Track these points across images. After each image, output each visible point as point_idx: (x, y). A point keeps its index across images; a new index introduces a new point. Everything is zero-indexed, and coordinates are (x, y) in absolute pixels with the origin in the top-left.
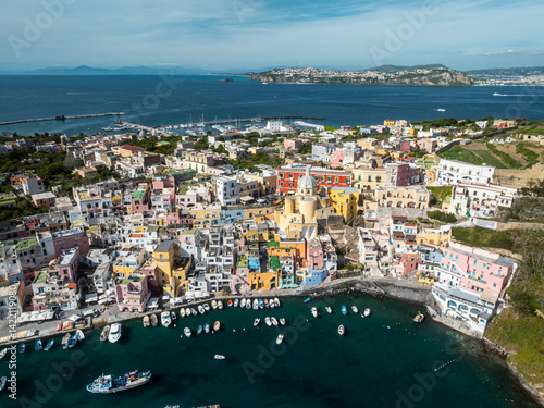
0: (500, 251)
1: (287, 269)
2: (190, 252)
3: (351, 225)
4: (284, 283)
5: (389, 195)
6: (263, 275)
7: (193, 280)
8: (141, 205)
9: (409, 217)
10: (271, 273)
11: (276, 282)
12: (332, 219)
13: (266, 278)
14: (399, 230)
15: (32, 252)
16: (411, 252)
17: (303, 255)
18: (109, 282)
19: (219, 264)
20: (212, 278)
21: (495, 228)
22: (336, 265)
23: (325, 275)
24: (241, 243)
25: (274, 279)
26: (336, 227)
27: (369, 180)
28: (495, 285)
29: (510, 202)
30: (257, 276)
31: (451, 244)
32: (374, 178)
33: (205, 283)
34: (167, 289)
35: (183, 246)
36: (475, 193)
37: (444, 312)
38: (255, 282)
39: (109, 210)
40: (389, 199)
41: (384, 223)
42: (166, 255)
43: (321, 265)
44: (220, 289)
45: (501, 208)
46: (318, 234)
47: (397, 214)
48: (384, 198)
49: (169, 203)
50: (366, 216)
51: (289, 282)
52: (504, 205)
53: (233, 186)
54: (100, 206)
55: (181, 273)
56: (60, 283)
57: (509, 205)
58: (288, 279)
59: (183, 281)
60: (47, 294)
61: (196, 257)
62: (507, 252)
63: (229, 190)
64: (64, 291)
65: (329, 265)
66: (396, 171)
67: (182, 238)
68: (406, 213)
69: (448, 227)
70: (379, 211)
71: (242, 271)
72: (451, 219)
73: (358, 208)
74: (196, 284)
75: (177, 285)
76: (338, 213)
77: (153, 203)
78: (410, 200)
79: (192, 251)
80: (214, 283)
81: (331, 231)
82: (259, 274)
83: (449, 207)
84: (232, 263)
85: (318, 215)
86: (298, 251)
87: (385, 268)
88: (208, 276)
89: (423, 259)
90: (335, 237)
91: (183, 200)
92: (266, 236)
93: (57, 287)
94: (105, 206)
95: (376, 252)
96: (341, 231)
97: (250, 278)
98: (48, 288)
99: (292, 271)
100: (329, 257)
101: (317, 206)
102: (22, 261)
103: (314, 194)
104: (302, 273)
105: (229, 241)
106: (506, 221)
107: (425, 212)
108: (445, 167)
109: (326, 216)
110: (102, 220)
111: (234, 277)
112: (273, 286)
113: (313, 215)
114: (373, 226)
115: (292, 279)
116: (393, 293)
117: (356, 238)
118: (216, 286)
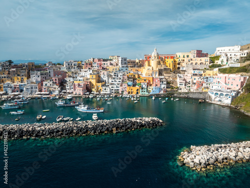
0: (241, 73)
1: (144, 86)
2: (104, 79)
3: (174, 73)
4: (142, 92)
5: (191, 60)
6: (133, 88)
7: (104, 88)
8: (88, 65)
9: (200, 68)
10: (137, 87)
11: (139, 91)
12: (165, 69)
13: (135, 89)
14: (195, 73)
15: (45, 74)
16: (200, 80)
17: (151, 83)
18: (72, 87)
19: (115, 83)
20: (112, 87)
21: (239, 66)
22: (166, 86)
23: (160, 89)
24: (126, 77)
25: (138, 90)
26: (167, 73)
27: (184, 57)
28: (237, 85)
29: (246, 54)
30: (131, 88)
31: (218, 74)
32: (186, 56)
33: (109, 89)
34: (93, 90)
35: (102, 76)
36: (231, 55)
37: (213, 99)
38: (130, 91)
39: (76, 67)
40: (191, 62)
41: (189, 72)
42: (94, 77)
43: (159, 86)
44: (115, 93)
45: (242, 58)
46: (159, 75)
47: (195, 68)
48: (189, 61)
49: (99, 65)
50: (181, 69)
51: (144, 91)
52: (243, 56)
53: (125, 60)
54: (73, 65)
55: (100, 84)
56: (53, 83)
57: (246, 56)
58: (144, 90)
59: (100, 88)
60: (48, 87)
61: (107, 81)
62: (244, 73)
63: (124, 62)
64: (54, 86)
65: (163, 86)
66: (196, 52)
67: (102, 73)
68: (199, 67)
69: (217, 69)
70: (187, 66)
71: (125, 85)
72: (219, 66)
73: (178, 66)
74: (105, 89)
75: (97, 89)
76: (169, 67)
77: (93, 65)
78: (201, 62)
79: (105, 78)
80: (113, 90)
81: (165, 75)
82: (132, 87)
83: (218, 62)
84: (121, 83)
85: (159, 67)
86: (149, 81)
87: (188, 88)
88: (110, 86)
89: (205, 82)
90: (167, 78)
91: (104, 64)
92: (136, 76)
93: (52, 84)
94: (74, 65)
95: (184, 82)
96: (169, 75)
97: (128, 89)
98: (48, 85)
99: (146, 87)
100: (163, 82)
101: (159, 63)
102: (41, 77)
103: (158, 58)
104: (151, 89)
105: (121, 76)
106: (244, 62)
107: (208, 66)
108: (219, 51)
109: (162, 68)
110: (73, 70)
111: (121, 87)
112: (137, 93)
113: (157, 67)
114: (184, 74)
115: (146, 90)
116: (191, 96)
117: (176, 78)
118: (113, 91)
